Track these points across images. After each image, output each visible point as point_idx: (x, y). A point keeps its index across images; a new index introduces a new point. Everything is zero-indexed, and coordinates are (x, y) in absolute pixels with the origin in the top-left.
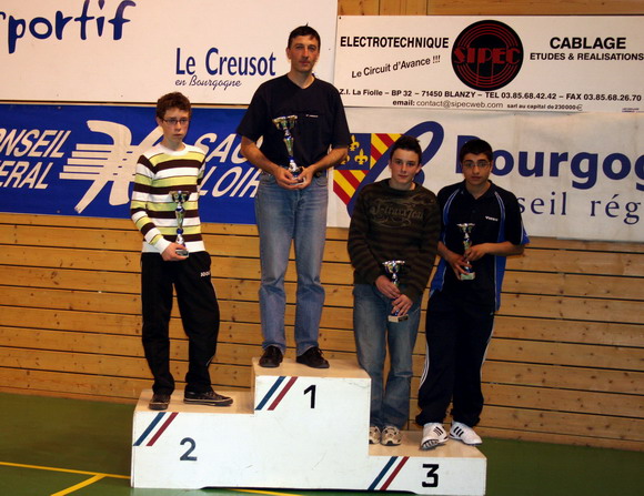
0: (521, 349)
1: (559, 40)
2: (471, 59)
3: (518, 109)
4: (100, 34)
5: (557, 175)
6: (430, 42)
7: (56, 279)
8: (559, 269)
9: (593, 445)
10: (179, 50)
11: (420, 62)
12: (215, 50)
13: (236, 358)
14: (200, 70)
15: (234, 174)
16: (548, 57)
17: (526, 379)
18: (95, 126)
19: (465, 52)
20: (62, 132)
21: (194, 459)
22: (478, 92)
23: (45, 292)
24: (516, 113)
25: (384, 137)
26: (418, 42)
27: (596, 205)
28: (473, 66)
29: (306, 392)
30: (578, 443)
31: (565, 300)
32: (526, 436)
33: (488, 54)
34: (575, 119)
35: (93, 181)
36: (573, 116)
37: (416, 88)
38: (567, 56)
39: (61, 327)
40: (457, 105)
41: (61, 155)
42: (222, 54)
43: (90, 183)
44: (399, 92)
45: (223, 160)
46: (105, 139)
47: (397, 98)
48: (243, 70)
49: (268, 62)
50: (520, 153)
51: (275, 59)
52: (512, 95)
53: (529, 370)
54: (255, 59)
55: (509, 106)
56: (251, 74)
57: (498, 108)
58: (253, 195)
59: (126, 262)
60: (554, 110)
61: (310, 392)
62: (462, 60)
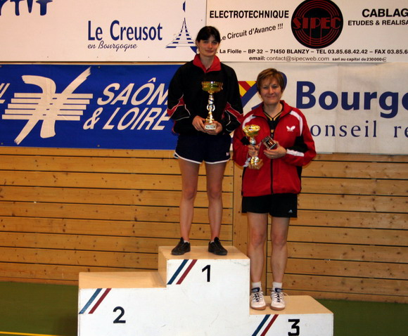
0: (346, 234)
1: (368, 11)
2: (305, 26)
3: (340, 61)
4: (30, 11)
5: (369, 108)
6: (275, 14)
7: (2, 194)
8: (372, 176)
9: (399, 302)
10: (90, 22)
11: (268, 29)
12: (116, 22)
13: (138, 248)
14: (106, 36)
15: (133, 113)
16: (361, 23)
17: (351, 256)
18: (28, 79)
19: (301, 21)
20: (2, 85)
21: (124, 322)
22: (311, 50)
24: (339, 64)
26: (267, 14)
27: (398, 129)
28: (307, 31)
29: (203, 270)
30: (388, 301)
31: (378, 198)
32: (352, 297)
33: (317, 22)
34: (381, 67)
35: (27, 121)
36: (379, 66)
37: (266, 48)
38: (375, 22)
39: (6, 229)
40: (296, 59)
41: (2, 102)
42: (122, 25)
43: (25, 122)
44: (253, 51)
45: (125, 103)
46: (36, 89)
47: (252, 55)
48: (138, 36)
49: (157, 30)
50: (343, 93)
51: (161, 28)
52: (335, 51)
53: (353, 249)
54: (147, 28)
55: (333, 59)
56: (144, 39)
57: (326, 61)
58: (147, 128)
59: (55, 179)
60: (366, 61)
61: (207, 270)
62: (299, 26)
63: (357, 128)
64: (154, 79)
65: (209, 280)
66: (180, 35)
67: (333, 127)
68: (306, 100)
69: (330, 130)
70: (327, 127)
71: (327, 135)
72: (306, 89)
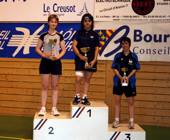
0: (155, 97)
2: (138, 5)
3: (153, 21)
5: (166, 42)
7: (7, 78)
8: (167, 72)
10: (44, 4)
11: (122, 7)
12: (56, 4)
13: (64, 102)
14: (51, 11)
16: (163, 4)
17: (157, 107)
18: (18, 29)
19: (136, 3)
20: (7, 31)
21: (53, 133)
22: (140, 16)
23: (3, 82)
24: (153, 22)
25: (110, 31)
28: (139, 8)
29: (88, 112)
32: (158, 125)
33: (143, 4)
35: (18, 47)
37: (121, 15)
38: (169, 4)
39: (9, 93)
40: (134, 20)
41: (7, 39)
42: (58, 5)
43: (17, 47)
44: (115, 16)
46: (22, 33)
47: (114, 18)
48: (65, 10)
49: (73, 8)
50: (154, 35)
51: (75, 7)
52: (151, 16)
53: (158, 104)
54: (69, 7)
55: (150, 20)
56: (67, 12)
57: (147, 21)
58: (69, 50)
59: (29, 72)
60: (165, 21)
61: (89, 112)
62: (135, 6)
63: (160, 50)
64: (72, 29)
65: (90, 116)
66: (83, 10)
67: (150, 50)
68: (138, 38)
69: (148, 51)
70: (147, 50)
71: (147, 53)
72: (138, 33)
